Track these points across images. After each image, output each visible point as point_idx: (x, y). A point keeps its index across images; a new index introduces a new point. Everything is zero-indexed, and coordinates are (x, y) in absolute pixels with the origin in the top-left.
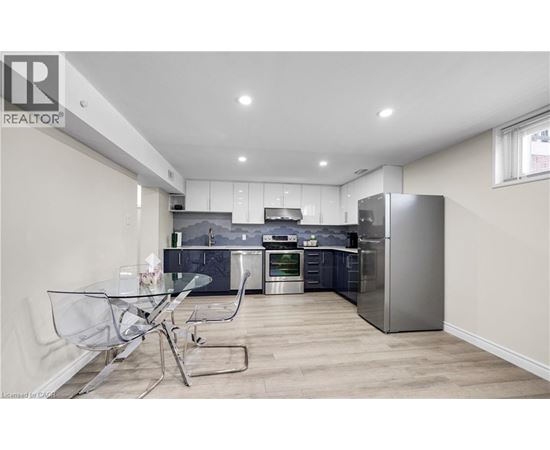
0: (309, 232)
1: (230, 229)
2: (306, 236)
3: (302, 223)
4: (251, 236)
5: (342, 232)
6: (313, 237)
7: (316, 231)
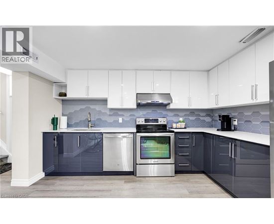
0: (178, 115)
1: (108, 113)
2: (175, 119)
3: (172, 106)
4: (125, 119)
5: (208, 115)
6: (181, 119)
7: (183, 114)
